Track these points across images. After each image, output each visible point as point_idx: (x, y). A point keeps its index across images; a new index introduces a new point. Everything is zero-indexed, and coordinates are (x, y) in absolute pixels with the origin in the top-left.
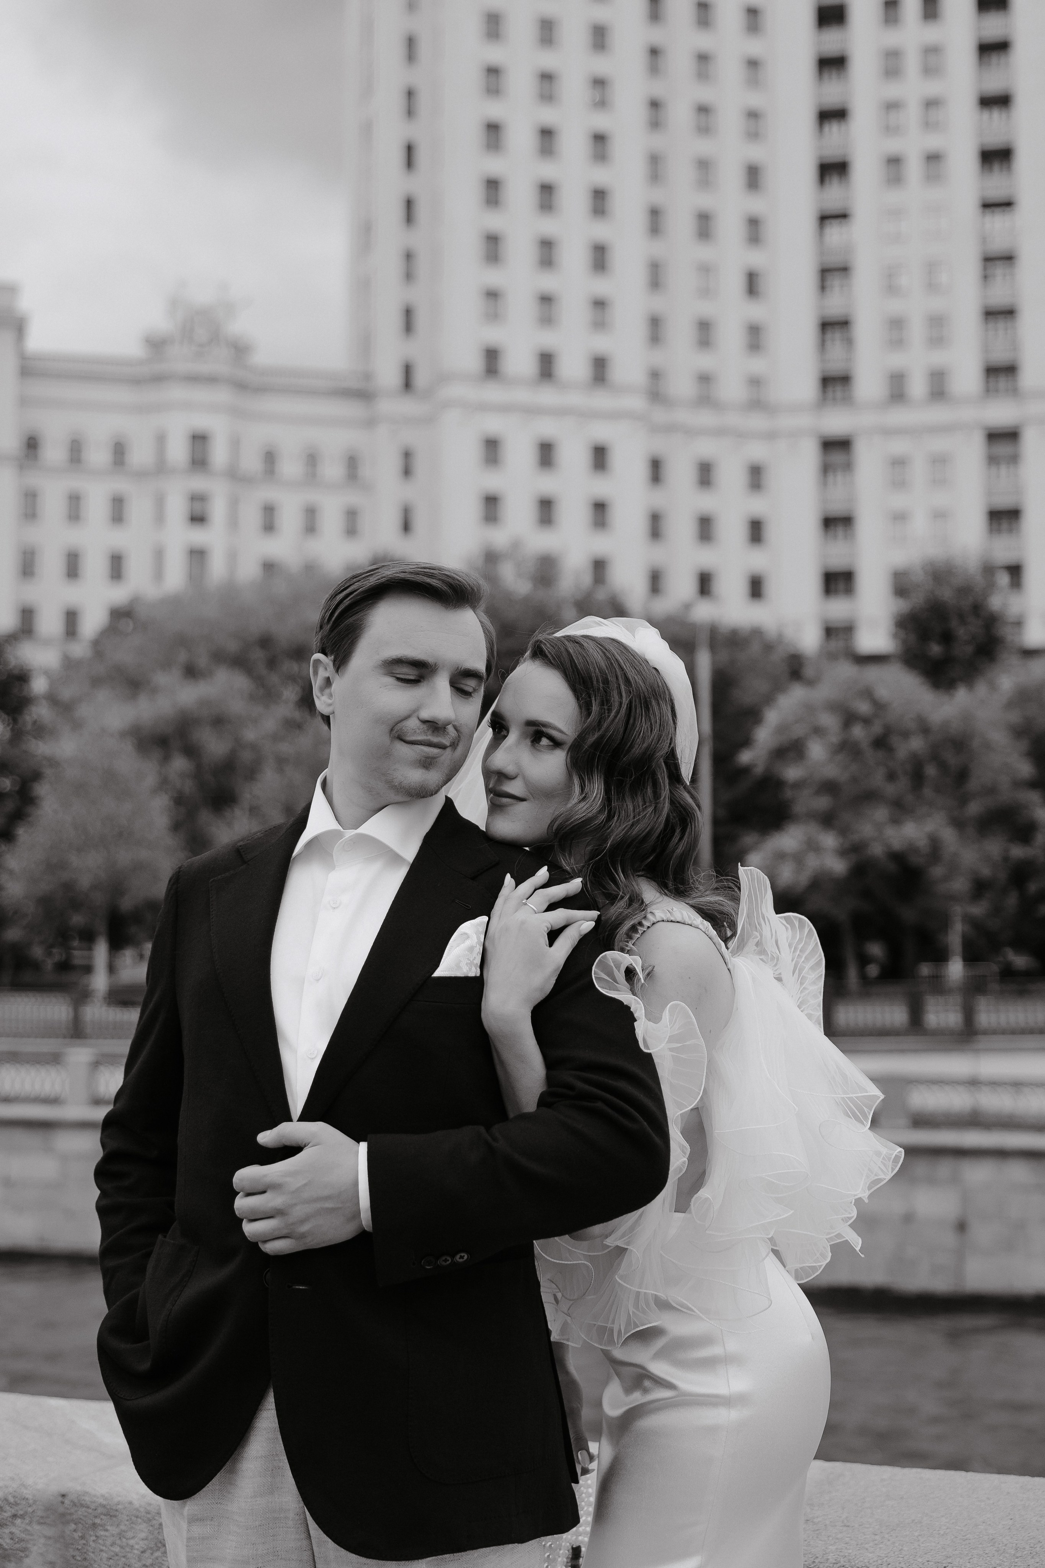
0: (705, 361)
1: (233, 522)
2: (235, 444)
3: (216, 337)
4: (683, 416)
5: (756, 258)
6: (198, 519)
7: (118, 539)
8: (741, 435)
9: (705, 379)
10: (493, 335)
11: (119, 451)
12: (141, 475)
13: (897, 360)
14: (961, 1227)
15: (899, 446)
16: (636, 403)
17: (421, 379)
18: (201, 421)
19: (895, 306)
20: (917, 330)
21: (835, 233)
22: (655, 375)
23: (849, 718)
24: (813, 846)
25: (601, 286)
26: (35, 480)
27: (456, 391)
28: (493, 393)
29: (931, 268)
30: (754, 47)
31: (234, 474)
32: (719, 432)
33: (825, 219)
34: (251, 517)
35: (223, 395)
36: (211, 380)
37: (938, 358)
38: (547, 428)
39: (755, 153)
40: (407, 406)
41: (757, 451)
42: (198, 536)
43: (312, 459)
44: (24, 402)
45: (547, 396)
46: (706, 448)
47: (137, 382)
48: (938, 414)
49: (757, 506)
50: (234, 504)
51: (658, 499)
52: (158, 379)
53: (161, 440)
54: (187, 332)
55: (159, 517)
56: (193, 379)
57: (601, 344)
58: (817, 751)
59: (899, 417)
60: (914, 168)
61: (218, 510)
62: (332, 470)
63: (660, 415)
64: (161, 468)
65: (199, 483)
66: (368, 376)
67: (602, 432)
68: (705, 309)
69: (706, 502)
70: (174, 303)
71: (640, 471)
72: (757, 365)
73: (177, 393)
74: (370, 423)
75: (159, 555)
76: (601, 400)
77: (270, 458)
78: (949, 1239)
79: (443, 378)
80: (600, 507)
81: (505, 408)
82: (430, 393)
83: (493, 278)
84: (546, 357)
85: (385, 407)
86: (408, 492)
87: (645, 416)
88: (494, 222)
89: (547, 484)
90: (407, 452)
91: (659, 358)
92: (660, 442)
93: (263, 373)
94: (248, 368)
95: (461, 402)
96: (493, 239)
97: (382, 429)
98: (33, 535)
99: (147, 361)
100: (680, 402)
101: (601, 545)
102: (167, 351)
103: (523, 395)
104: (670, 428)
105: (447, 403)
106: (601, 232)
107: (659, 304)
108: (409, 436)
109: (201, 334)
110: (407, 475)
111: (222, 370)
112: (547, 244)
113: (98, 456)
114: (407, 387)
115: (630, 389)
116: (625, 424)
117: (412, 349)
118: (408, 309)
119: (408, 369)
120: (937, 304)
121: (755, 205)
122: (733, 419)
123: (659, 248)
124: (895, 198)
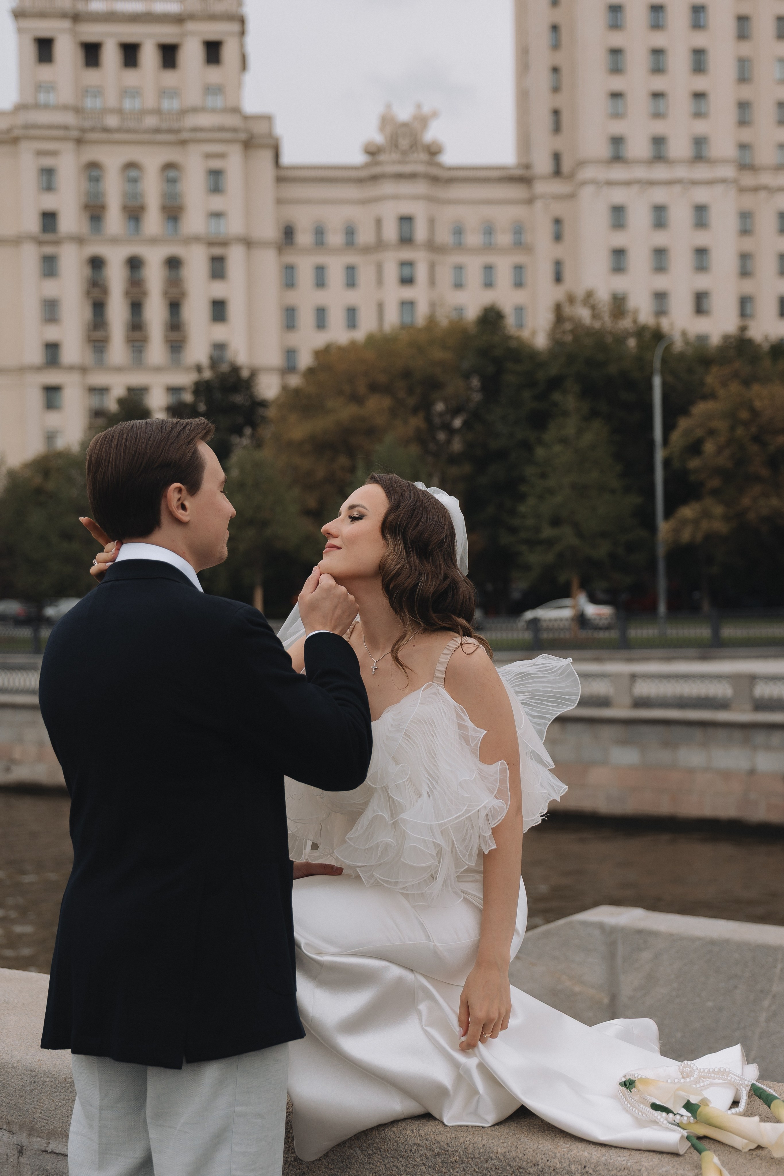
1: (432, 282)
2: (432, 222)
3: (415, 144)
4: (766, 179)
6: (407, 281)
7: (352, 297)
10: (617, 128)
11: (350, 232)
12: (366, 250)
16: (728, 172)
17: (566, 166)
18: (406, 208)
22: (744, 147)
23: (735, 423)
24: (706, 514)
26: (290, 258)
27: (588, 173)
28: (618, 173)
31: (432, 246)
34: (445, 275)
35: (421, 188)
36: (412, 176)
38: (659, 195)
40: (557, 187)
42: (407, 293)
43: (489, 231)
44: (280, 202)
45: (660, 172)
47: (360, 181)
50: (432, 267)
52: (375, 178)
53: (379, 222)
54: (394, 142)
55: (380, 282)
56: (400, 177)
57: (701, 127)
58: (709, 447)
61: (421, 273)
62: (504, 239)
63: (748, 180)
64: (380, 245)
65: (406, 254)
66: (528, 167)
67: (701, 195)
70: (384, 121)
71: (733, 224)
73: (388, 188)
74: (530, 201)
75: (380, 307)
76: (701, 172)
77: (458, 231)
79: (581, 164)
80: (701, 252)
81: (628, 183)
82: (571, 176)
83: (617, 83)
84: (658, 141)
85: (540, 188)
86: (559, 251)
87: (735, 181)
88: (616, 40)
89: (660, 239)
90: (558, 222)
91: (746, 135)
92: (748, 202)
93: (450, 169)
94: (439, 165)
95: (593, 182)
96: (616, 52)
97: (539, 205)
98: (292, 298)
99: (367, 165)
100: (765, 168)
101: (702, 282)
102: (382, 157)
103: (640, 173)
104: (756, 189)
105: (584, 183)
106: (699, 40)
107: (746, 92)
108: (558, 209)
109: (404, 143)
110: (558, 237)
111: (420, 168)
112: (657, 52)
113: (335, 239)
114: (557, 172)
115: (724, 161)
116: (719, 189)
117: (559, 143)
118: (556, 113)
119: (557, 157)
123: (746, 49)
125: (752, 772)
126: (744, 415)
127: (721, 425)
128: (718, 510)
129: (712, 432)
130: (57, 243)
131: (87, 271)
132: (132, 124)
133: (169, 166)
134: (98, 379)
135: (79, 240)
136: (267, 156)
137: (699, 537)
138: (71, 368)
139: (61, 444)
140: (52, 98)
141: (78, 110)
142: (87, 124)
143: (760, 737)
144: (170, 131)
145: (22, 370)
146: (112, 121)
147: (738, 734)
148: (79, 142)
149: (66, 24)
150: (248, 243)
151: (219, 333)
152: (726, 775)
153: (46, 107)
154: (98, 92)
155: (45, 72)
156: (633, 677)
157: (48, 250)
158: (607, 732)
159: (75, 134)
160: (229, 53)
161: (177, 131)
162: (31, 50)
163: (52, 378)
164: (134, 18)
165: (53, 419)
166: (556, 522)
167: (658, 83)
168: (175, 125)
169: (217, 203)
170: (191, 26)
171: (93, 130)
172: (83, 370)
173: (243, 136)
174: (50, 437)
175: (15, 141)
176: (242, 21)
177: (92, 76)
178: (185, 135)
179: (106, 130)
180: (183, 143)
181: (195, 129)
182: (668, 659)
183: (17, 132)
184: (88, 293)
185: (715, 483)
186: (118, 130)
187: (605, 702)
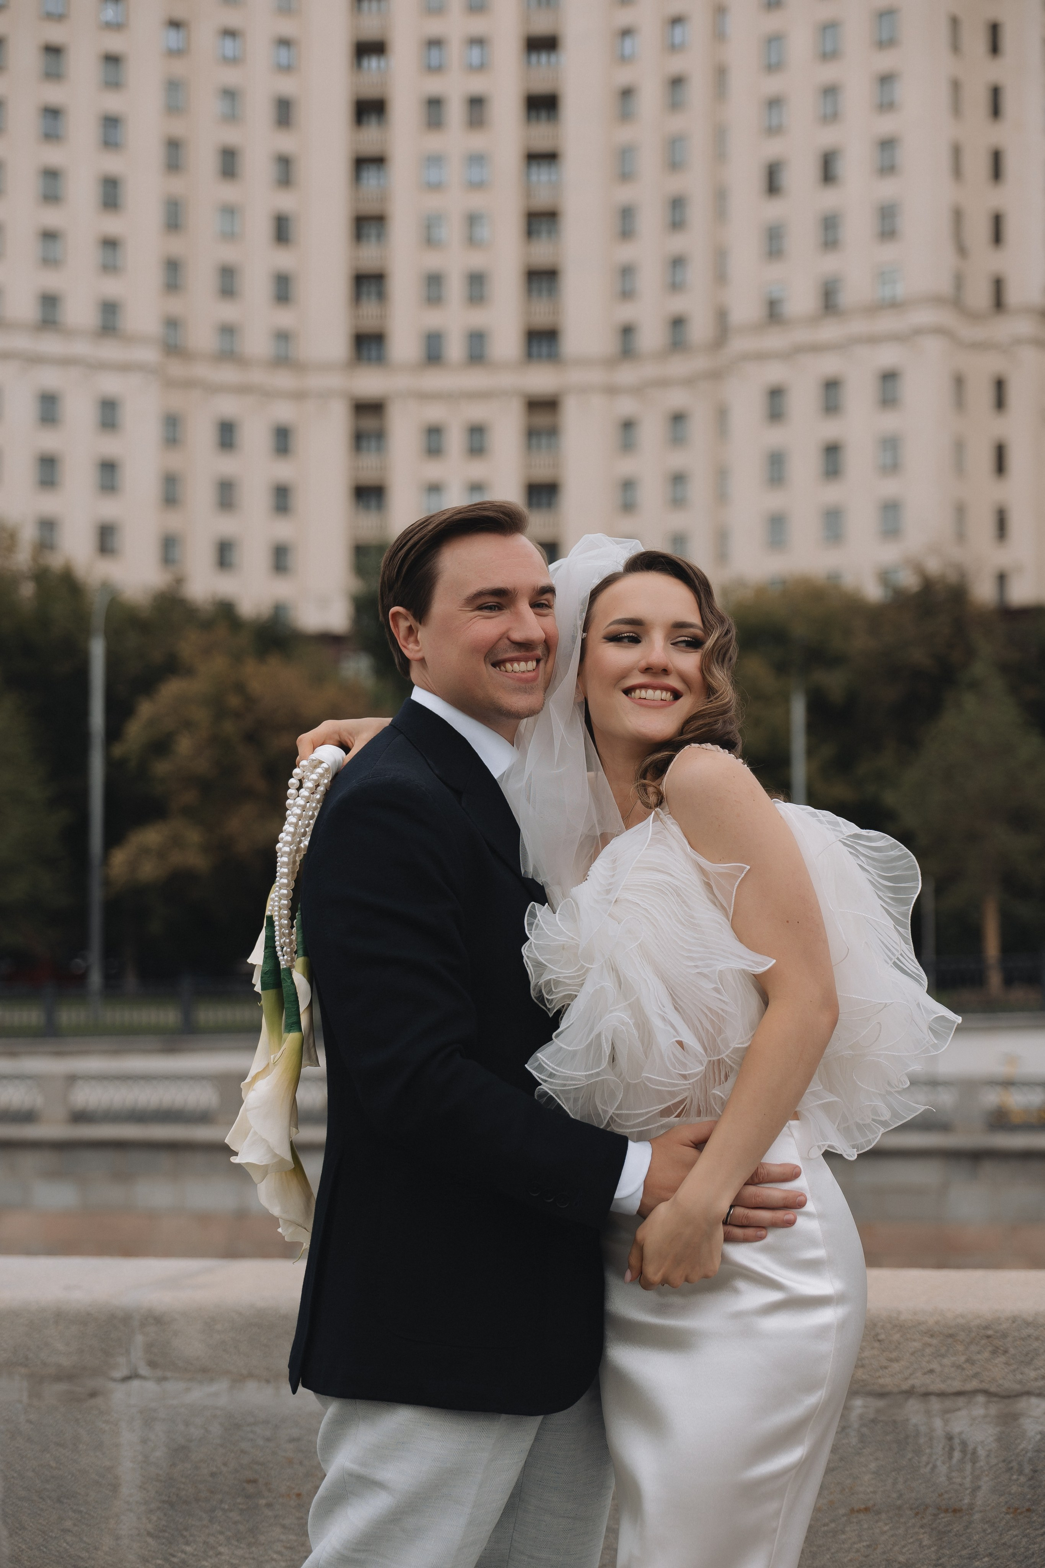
0: (228, 312)
4: (203, 371)
5: (285, 202)
8: (268, 394)
9: (228, 331)
13: (434, 319)
15: (434, 413)
16: (149, 355)
19: (433, 261)
20: (455, 288)
21: (371, 178)
22: (172, 323)
23: (221, 713)
24: (177, 842)
25: (112, 225)
29: (473, 220)
32: (243, 390)
33: (358, 163)
37: (477, 318)
38: (50, 380)
39: (286, 86)
41: (283, 412)
45: (50, 345)
46: (227, 407)
48: (476, 379)
49: (284, 471)
51: (174, 460)
57: (112, 287)
58: (184, 745)
59: (434, 380)
60: (455, 112)
63: (177, 369)
67: (110, 384)
68: (229, 254)
69: (227, 466)
71: (153, 430)
72: (285, 318)
76: (110, 351)
80: (108, 467)
84: (49, 300)
87: (159, 369)
89: (49, 441)
91: (175, 306)
92: (176, 400)
100: (200, 356)
101: (108, 509)
103: (21, 343)
104: (187, 384)
106: (112, 164)
107: (176, 246)
115: (143, 339)
116: (137, 377)
120: (476, 260)
121: (286, 143)
122: (258, 377)
123: (177, 185)
124: (434, 142)
125: (240, 1214)
126: (234, 701)
127: (201, 715)
128: (194, 836)
129: (188, 725)
137: (166, 874)
152: (205, 1219)
156: (72, 1079)
182: (116, 1052)
185: (189, 797)
187: (28, 1117)
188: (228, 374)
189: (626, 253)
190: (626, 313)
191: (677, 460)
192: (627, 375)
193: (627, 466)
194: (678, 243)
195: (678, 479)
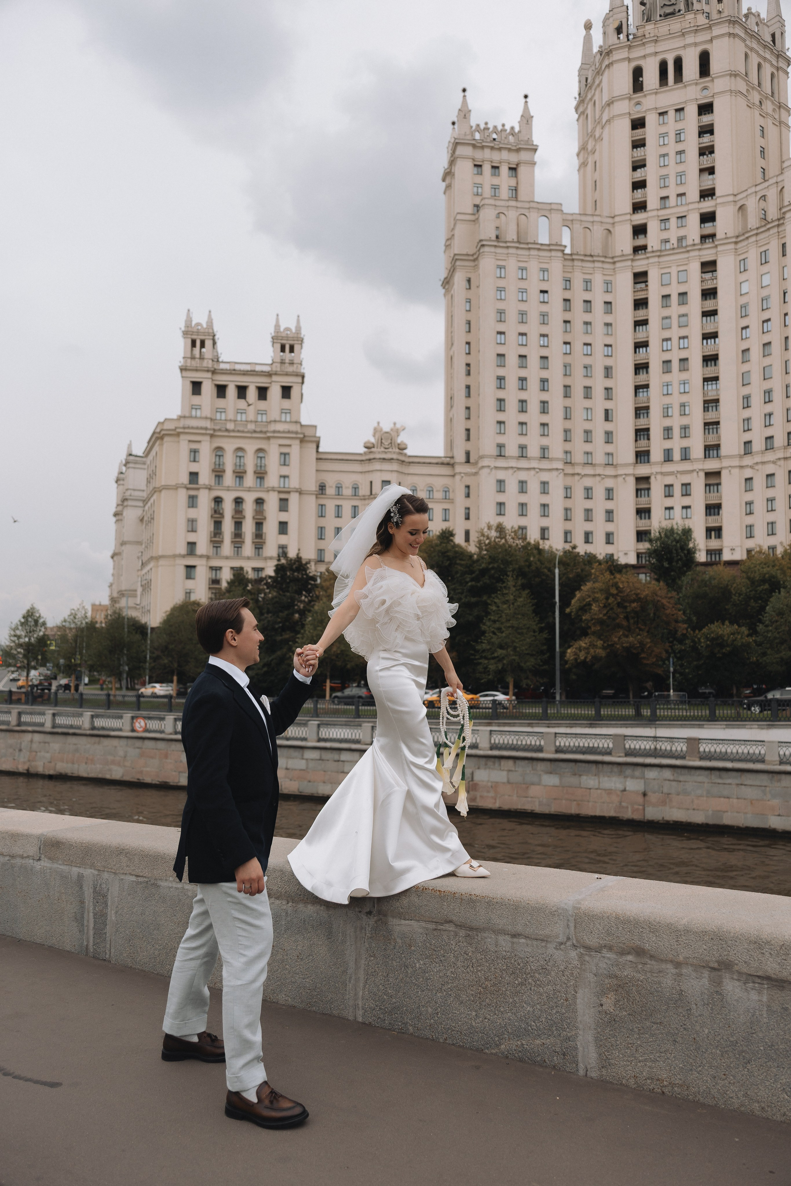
0: (588, 447)
3: (392, 443)
4: (578, 470)
5: (609, 405)
8: (604, 477)
9: (588, 454)
10: (501, 440)
11: (356, 488)
12: (364, 498)
13: (668, 445)
14: (645, 794)
15: (669, 480)
16: (560, 465)
17: (473, 458)
18: (387, 477)
19: (667, 422)
20: (676, 432)
21: (642, 394)
22: (568, 453)
23: (608, 595)
24: (592, 645)
26: (322, 502)
27: (485, 462)
28: (501, 463)
30: (609, 319)
32: (594, 476)
33: (637, 388)
35: (395, 466)
36: (390, 460)
37: (685, 443)
38: (523, 476)
39: (609, 362)
40: (468, 469)
41: (609, 483)
43: (430, 490)
44: (318, 471)
45: (523, 464)
46: (588, 482)
47: (362, 461)
48: (686, 466)
49: (610, 505)
51: (569, 503)
52: (369, 460)
53: (371, 484)
54: (380, 442)
56: (383, 460)
57: (545, 441)
58: (594, 608)
59: (669, 467)
60: (675, 365)
62: (438, 495)
63: (569, 470)
66: (452, 457)
67: (545, 477)
68: (588, 426)
69: (589, 504)
70: (376, 431)
71: (561, 493)
72: (609, 448)
73: (377, 466)
74: (453, 476)
76: (545, 465)
78: (640, 799)
79: (481, 457)
80: (544, 506)
81: (506, 468)
82: (476, 463)
83: (501, 417)
84: (523, 448)
85: (458, 469)
86: (468, 503)
87: (563, 470)
88: (501, 394)
89: (523, 499)
90: (468, 487)
91: (568, 446)
92: (569, 481)
93: (410, 456)
94: (405, 455)
95: (489, 466)
96: (501, 401)
97: (458, 477)
98: (323, 522)
99: (365, 453)
100: (578, 464)
101: (545, 522)
102: (373, 450)
103: (513, 463)
104: (573, 475)
105: (483, 467)
106: (545, 396)
107: (568, 425)
108: (468, 481)
109: (386, 443)
110: (468, 496)
111: (395, 456)
112: (523, 402)
113: (347, 492)
114: (468, 461)
115: (557, 459)
116: (555, 473)
117: (469, 446)
118: (468, 430)
119: (468, 454)
120: (685, 421)
121: (609, 383)
122: (599, 470)
123: (568, 402)
124: (667, 378)
125: (625, 790)
126: (614, 591)
127: (601, 596)
128: (600, 643)
129: (595, 600)
130: (198, 489)
131: (213, 504)
132: (241, 429)
133: (260, 450)
134: (215, 563)
135: (210, 489)
136: (314, 446)
137: (589, 658)
138: (201, 556)
139: (193, 598)
140: (199, 413)
141: (211, 419)
142: (217, 427)
143: (629, 771)
144: (261, 432)
145: (175, 556)
146: (230, 426)
147: (616, 769)
148: (212, 436)
149: (209, 375)
150: (300, 492)
151: (283, 540)
152: (609, 792)
153: (196, 417)
154: (223, 411)
155: (196, 399)
157: (192, 493)
158: (540, 766)
159: (211, 432)
160: (294, 392)
161: (265, 432)
162: (189, 387)
163: (191, 562)
164: (245, 373)
165: (190, 584)
166: (501, 647)
167: (523, 418)
168: (264, 430)
169: (285, 471)
170: (275, 378)
171: (220, 430)
172: (208, 557)
173: (302, 436)
174: (188, 593)
175: (178, 435)
176: (303, 377)
177: (221, 403)
178: (269, 435)
179: (227, 430)
180: (268, 438)
181: (274, 432)
182: (571, 726)
183: (178, 430)
184: (212, 516)
185: (597, 628)
186: (233, 431)
187: (540, 749)
188: (589, 470)
189: (746, 413)
190: (747, 437)
191: (770, 493)
192: (748, 461)
193: (749, 497)
194: (768, 408)
195: (771, 500)
